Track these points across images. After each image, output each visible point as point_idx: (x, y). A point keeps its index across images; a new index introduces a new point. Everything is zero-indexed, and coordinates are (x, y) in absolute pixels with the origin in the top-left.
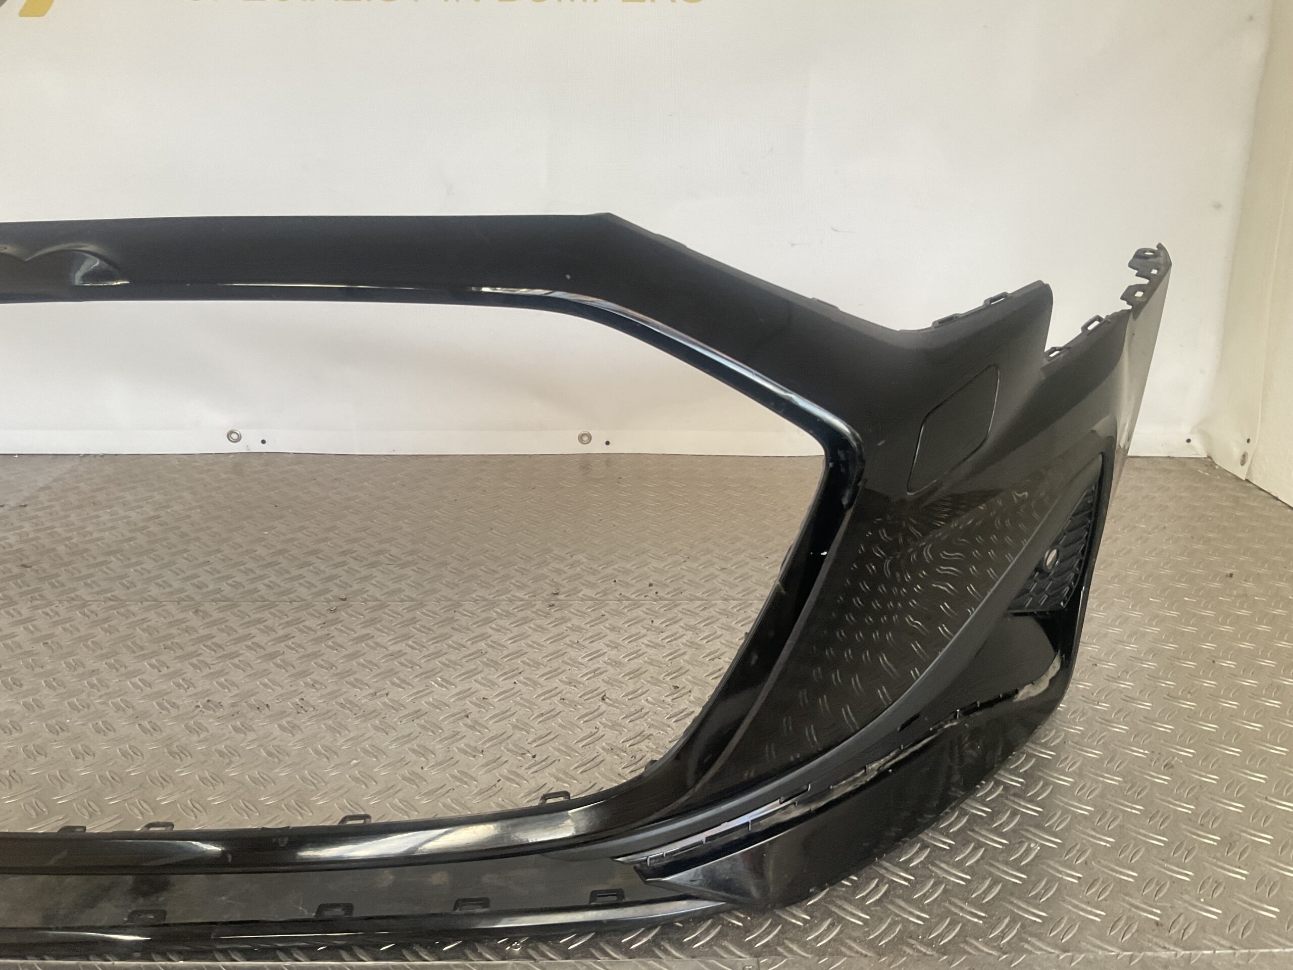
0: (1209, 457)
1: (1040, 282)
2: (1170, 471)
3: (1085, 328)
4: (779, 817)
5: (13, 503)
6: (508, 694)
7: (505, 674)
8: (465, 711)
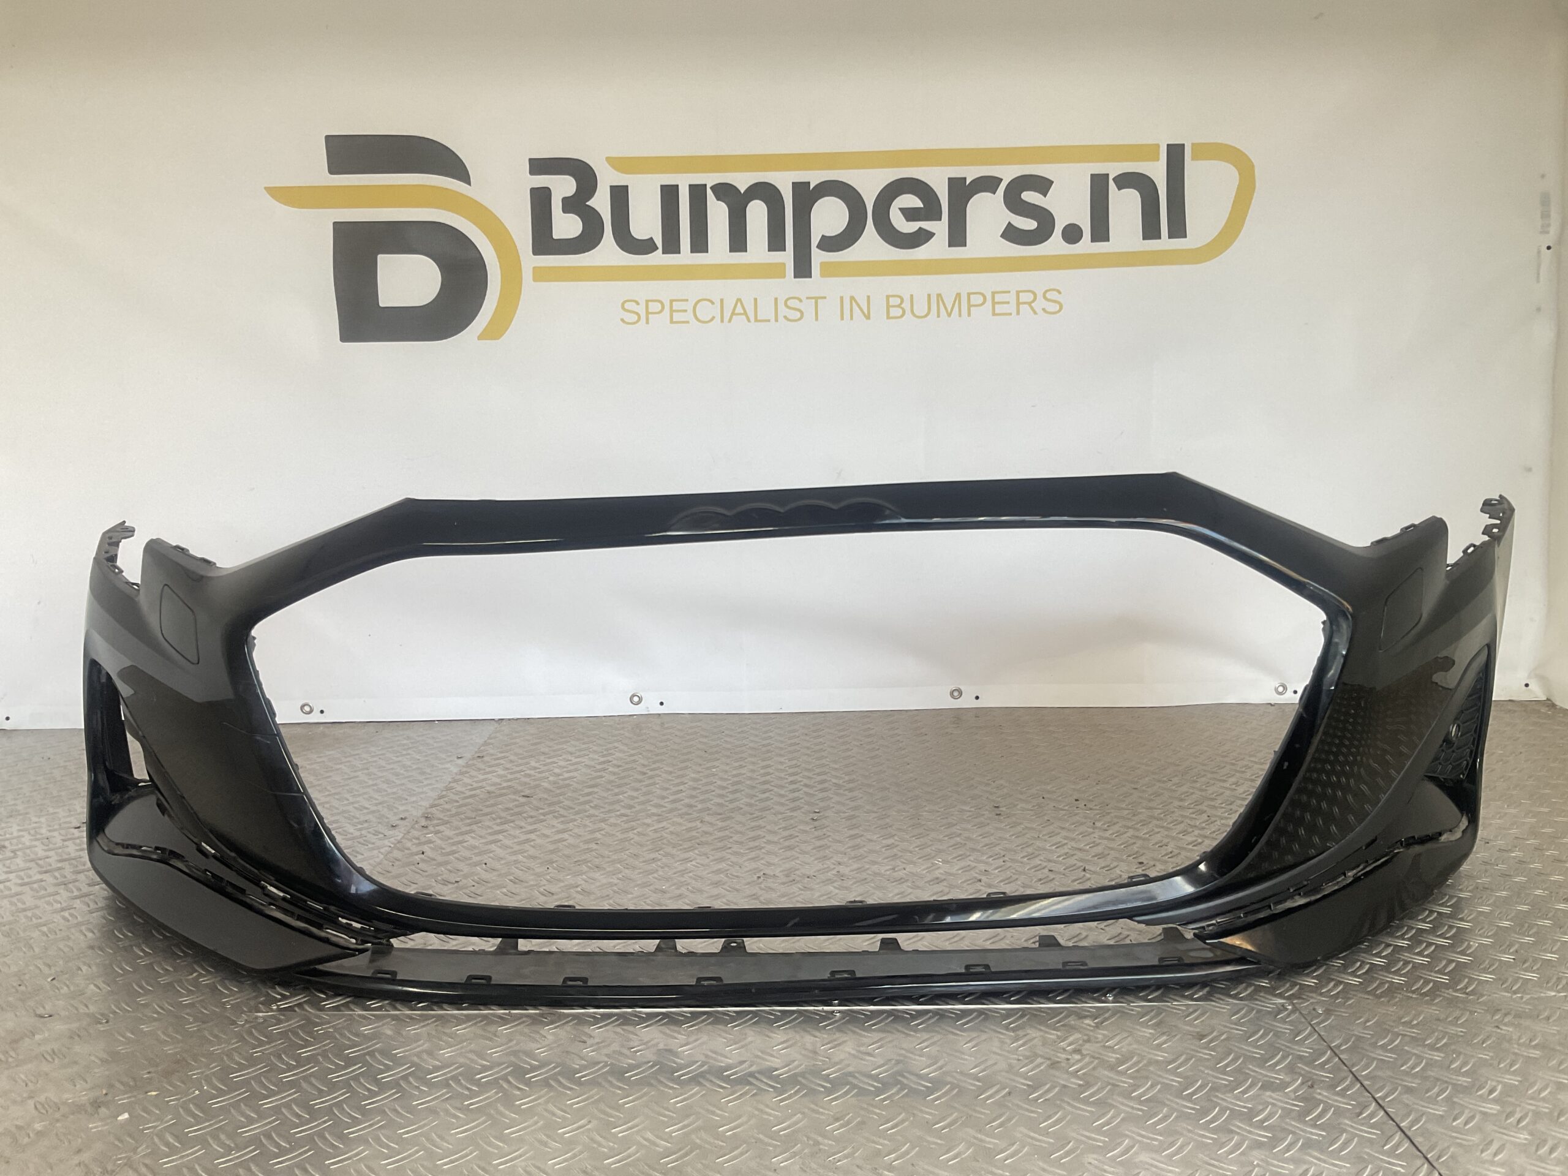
0: (1548, 699)
1: (1434, 517)
2: (1515, 711)
3: (1465, 551)
4: (1290, 904)
5: (468, 755)
6: (1004, 868)
7: (991, 857)
8: (975, 878)
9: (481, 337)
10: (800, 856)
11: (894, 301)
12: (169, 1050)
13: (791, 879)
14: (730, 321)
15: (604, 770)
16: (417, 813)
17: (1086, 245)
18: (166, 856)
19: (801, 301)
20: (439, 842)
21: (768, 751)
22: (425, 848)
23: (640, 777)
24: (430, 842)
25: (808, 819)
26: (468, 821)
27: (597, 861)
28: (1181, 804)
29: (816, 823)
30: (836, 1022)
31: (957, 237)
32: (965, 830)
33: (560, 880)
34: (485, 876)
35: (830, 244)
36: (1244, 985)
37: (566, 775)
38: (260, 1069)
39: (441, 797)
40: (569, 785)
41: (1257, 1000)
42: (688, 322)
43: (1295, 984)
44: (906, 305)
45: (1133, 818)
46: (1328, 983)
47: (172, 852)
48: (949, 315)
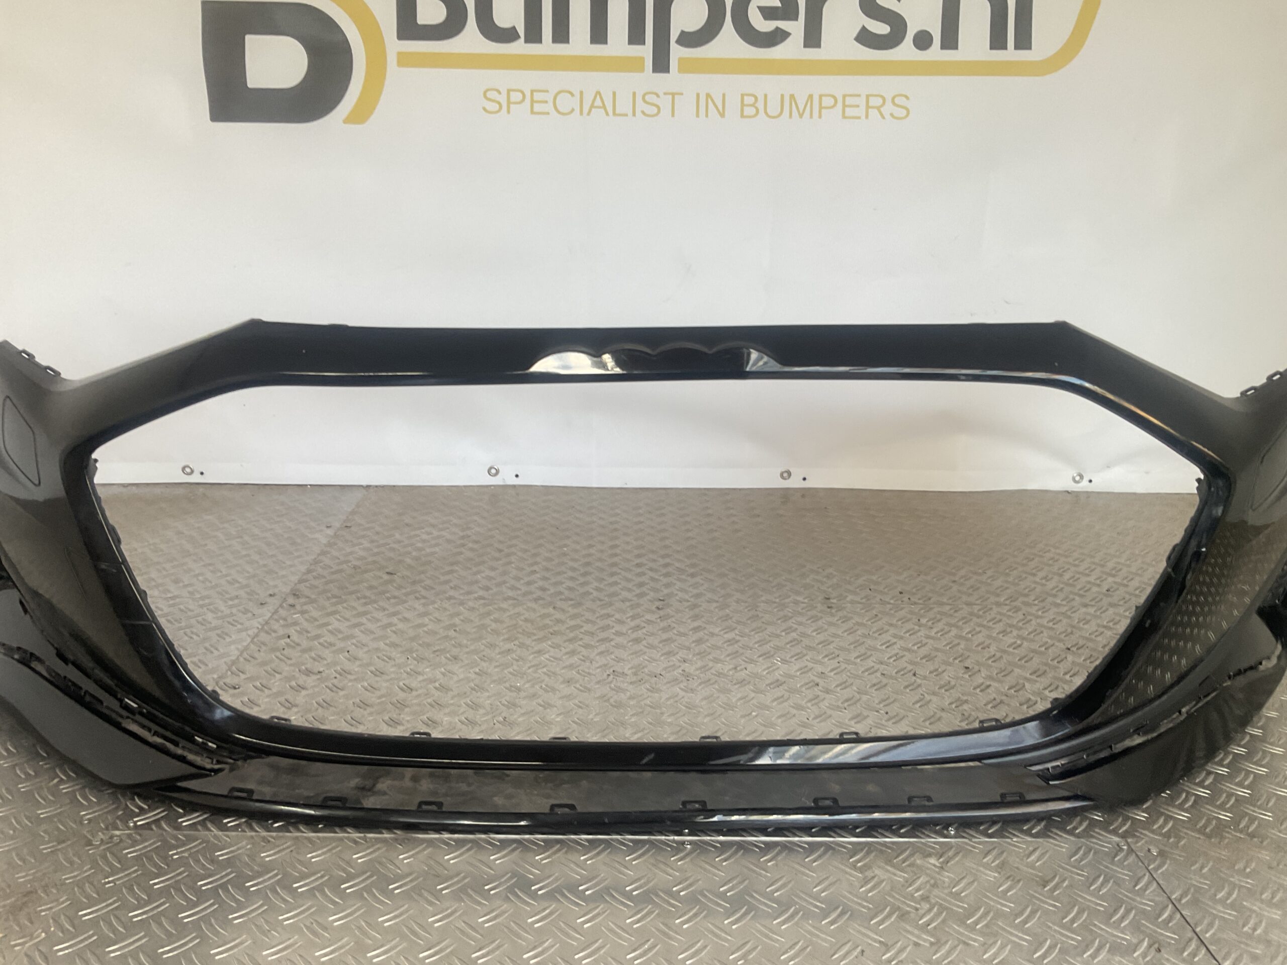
4: (1129, 743)
5: (337, 525)
6: (839, 670)
7: (826, 656)
8: (813, 681)
9: (347, 121)
10: (647, 650)
11: (749, 100)
12: (21, 877)
13: (639, 678)
14: (589, 114)
15: (463, 545)
16: (286, 589)
17: (935, 52)
18: (27, 659)
19: (658, 96)
20: (305, 624)
21: (616, 530)
22: (292, 631)
23: (497, 555)
24: (295, 623)
25: (654, 608)
26: (334, 600)
27: (455, 651)
28: (997, 599)
29: (662, 613)
30: (687, 855)
31: (813, 38)
32: (800, 624)
33: (418, 673)
34: (348, 666)
35: (690, 40)
36: (1079, 818)
37: (428, 550)
38: (111, 904)
39: (309, 571)
40: (430, 562)
41: (1093, 837)
42: (548, 113)
43: (1127, 818)
44: (760, 105)
45: (956, 614)
46: (1158, 818)
47: (32, 654)
48: (801, 116)
